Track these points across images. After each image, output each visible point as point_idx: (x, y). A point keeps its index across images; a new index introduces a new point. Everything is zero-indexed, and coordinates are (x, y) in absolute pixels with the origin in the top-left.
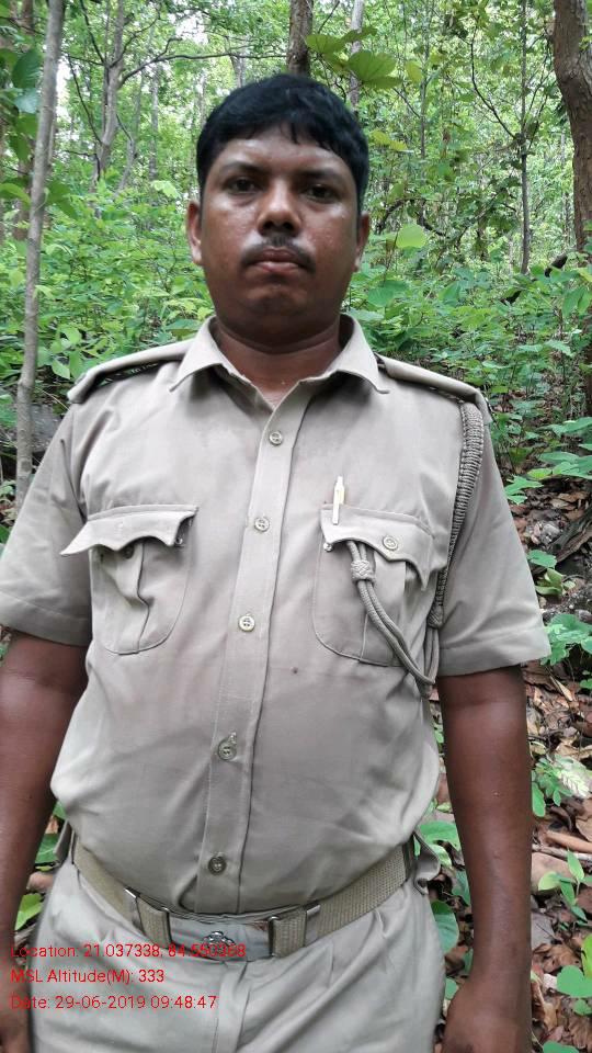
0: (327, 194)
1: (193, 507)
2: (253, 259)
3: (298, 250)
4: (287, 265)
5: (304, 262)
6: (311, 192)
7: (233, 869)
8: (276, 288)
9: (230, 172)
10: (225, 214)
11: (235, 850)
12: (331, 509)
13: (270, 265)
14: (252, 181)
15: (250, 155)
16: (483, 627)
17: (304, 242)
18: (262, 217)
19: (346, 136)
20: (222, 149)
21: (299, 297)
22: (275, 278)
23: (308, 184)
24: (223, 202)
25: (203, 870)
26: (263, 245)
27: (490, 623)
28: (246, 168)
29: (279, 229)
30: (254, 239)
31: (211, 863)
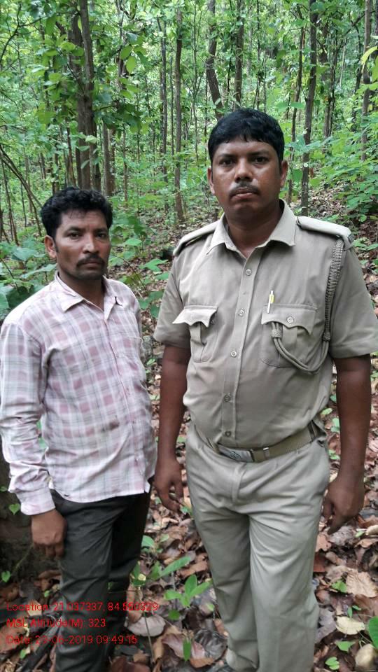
0: (263, 160)
1: (216, 307)
2: (233, 194)
3: (253, 187)
4: (248, 194)
5: (256, 191)
6: (256, 160)
7: (233, 436)
8: (245, 204)
9: (221, 158)
10: (221, 176)
11: (233, 430)
12: (267, 306)
13: (241, 195)
14: (231, 160)
15: (228, 150)
16: (345, 340)
17: (255, 182)
18: (236, 176)
19: (270, 133)
20: (218, 148)
21: (255, 205)
22: (243, 200)
23: (254, 158)
24: (220, 171)
25: (223, 435)
26: (237, 187)
27: (348, 338)
28: (227, 156)
29: (243, 180)
30: (234, 185)
31: (226, 433)
